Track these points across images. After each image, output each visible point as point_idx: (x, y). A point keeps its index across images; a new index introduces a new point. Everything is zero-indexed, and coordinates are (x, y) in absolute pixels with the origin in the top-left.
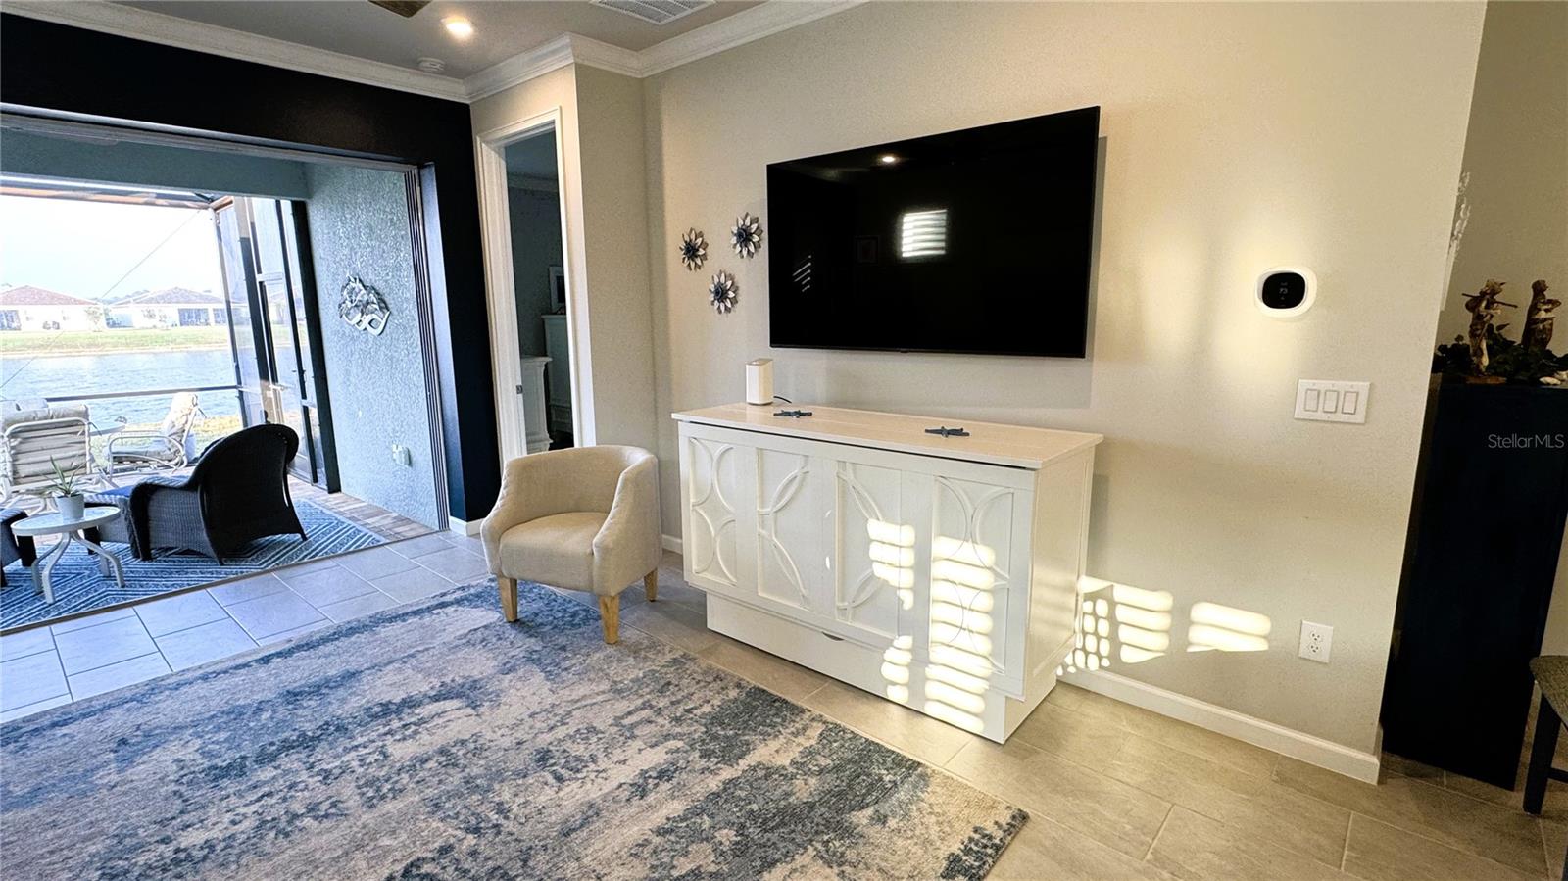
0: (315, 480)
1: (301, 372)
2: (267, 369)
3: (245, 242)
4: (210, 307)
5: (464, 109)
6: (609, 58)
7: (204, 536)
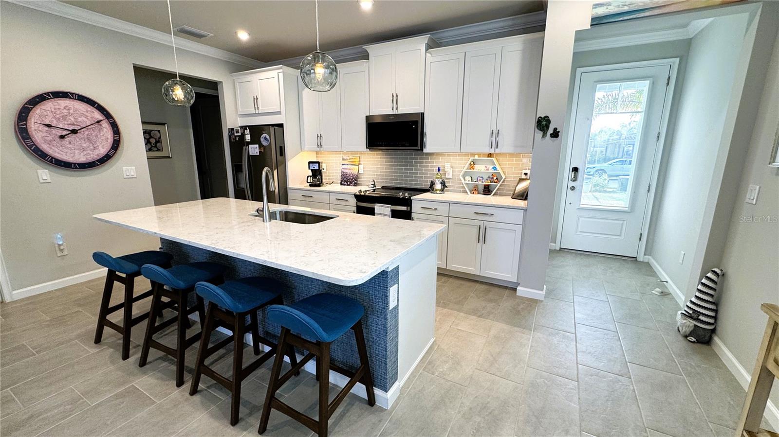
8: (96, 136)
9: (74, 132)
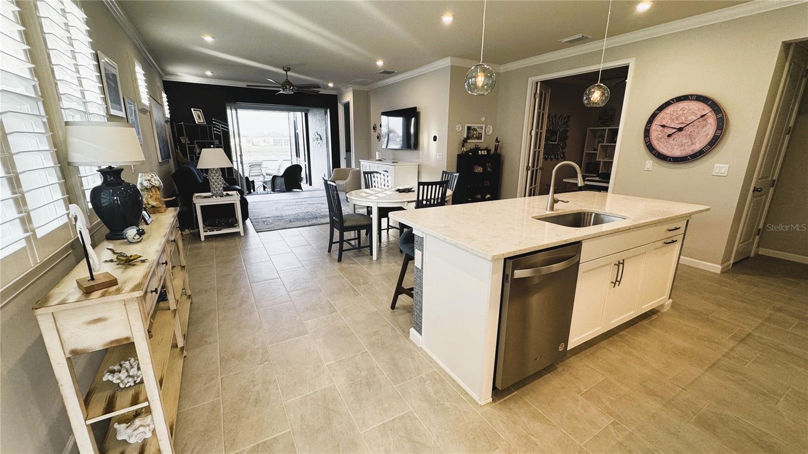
0: (307, 183)
1: (305, 156)
2: (298, 155)
3: (294, 121)
4: (283, 139)
5: (336, 96)
6: (358, 88)
7: (284, 187)
8: (698, 133)
9: (680, 129)
